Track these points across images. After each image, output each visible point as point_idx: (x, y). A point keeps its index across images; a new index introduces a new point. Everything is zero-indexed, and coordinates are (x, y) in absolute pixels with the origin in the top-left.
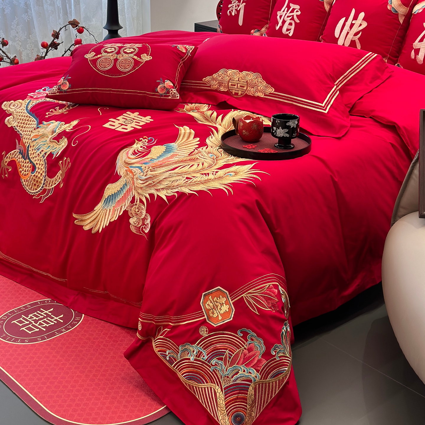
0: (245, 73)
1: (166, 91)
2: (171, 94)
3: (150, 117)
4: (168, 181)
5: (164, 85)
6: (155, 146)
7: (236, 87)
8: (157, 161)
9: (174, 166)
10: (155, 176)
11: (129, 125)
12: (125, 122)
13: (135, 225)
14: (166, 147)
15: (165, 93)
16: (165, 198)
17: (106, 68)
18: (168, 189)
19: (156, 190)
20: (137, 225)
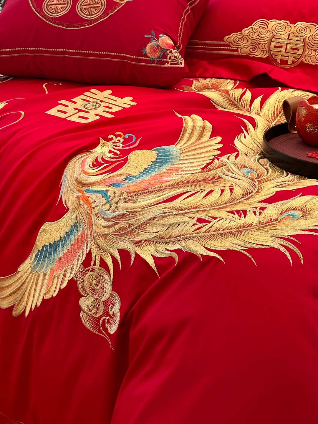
0: (300, 25)
1: (161, 54)
2: (170, 58)
3: (131, 98)
4: (160, 225)
5: (157, 43)
6: (136, 151)
7: (283, 50)
8: (139, 180)
9: (173, 192)
10: (132, 213)
11: (93, 112)
12: (86, 107)
13: (90, 313)
14: (157, 152)
15: (158, 57)
16: (151, 262)
17: (57, 13)
18: (157, 242)
19: (133, 242)
20: (94, 313)
